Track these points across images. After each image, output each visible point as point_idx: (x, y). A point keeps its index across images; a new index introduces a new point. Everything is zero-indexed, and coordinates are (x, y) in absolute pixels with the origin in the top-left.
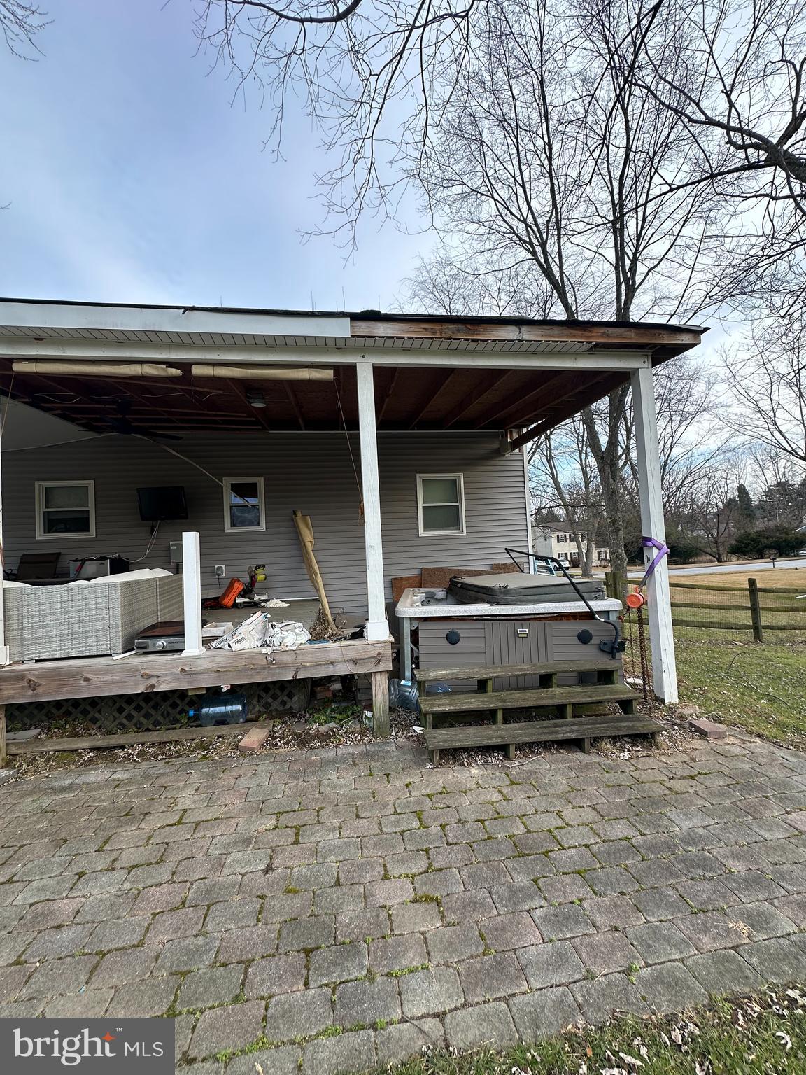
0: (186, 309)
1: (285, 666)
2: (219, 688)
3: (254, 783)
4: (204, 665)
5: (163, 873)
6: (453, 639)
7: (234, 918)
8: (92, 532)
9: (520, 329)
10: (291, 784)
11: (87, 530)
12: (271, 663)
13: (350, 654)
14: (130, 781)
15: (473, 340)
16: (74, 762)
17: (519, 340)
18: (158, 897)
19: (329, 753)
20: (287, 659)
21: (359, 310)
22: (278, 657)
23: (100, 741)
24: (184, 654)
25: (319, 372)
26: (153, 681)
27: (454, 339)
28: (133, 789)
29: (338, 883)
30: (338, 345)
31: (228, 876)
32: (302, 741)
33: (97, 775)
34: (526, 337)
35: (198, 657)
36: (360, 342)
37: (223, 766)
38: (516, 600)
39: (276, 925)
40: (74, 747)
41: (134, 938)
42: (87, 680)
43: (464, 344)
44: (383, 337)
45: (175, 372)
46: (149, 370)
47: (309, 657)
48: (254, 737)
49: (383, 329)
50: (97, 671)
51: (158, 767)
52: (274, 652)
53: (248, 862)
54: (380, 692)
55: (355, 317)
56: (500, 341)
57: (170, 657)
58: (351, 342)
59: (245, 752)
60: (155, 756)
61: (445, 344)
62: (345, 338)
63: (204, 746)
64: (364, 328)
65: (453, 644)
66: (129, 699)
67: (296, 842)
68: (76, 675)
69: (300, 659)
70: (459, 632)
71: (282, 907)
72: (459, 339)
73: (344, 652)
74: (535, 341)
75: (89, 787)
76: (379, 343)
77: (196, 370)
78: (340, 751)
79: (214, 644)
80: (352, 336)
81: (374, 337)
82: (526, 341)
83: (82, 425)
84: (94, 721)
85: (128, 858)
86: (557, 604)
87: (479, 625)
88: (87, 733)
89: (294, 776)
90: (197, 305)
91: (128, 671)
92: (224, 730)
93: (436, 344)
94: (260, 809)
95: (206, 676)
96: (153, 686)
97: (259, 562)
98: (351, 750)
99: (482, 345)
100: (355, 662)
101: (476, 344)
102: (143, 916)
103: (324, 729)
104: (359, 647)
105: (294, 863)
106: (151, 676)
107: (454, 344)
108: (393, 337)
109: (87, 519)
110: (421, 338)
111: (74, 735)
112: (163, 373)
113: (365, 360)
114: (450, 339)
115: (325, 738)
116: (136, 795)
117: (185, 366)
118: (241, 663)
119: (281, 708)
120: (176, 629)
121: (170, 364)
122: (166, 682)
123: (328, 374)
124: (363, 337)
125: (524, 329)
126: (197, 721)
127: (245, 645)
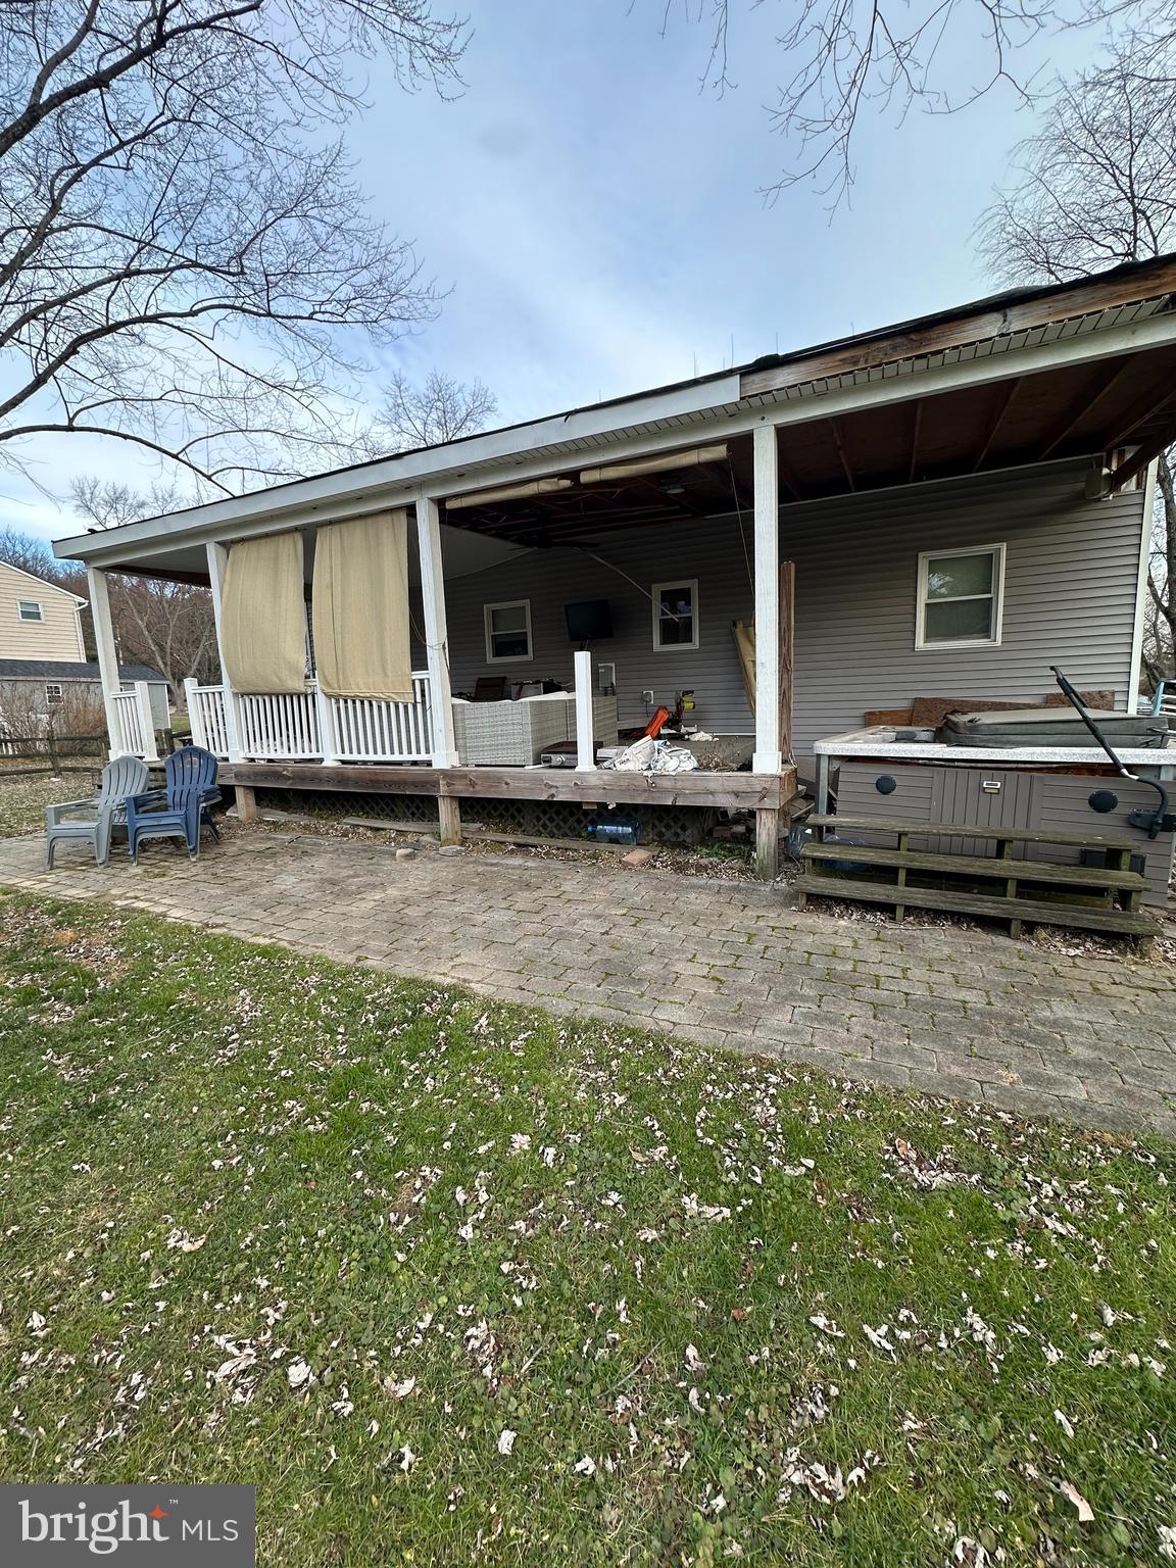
0: (568, 414)
1: (666, 791)
2: (605, 805)
3: (622, 887)
4: (594, 781)
5: (538, 918)
6: (885, 787)
7: (571, 949)
8: (530, 656)
9: (1005, 316)
10: (652, 893)
11: (526, 653)
12: (652, 786)
13: (732, 786)
14: (535, 869)
15: (918, 357)
16: (502, 850)
17: (1002, 335)
18: (530, 928)
19: (703, 880)
20: (667, 784)
21: (751, 361)
22: (658, 780)
23: (521, 839)
24: (577, 769)
25: (709, 452)
26: (553, 791)
27: (887, 364)
28: (534, 874)
29: (651, 953)
30: (729, 413)
31: (577, 929)
32: (679, 868)
33: (517, 861)
34: (1016, 326)
35: (589, 773)
36: (755, 402)
37: (603, 872)
38: (988, 741)
39: (595, 958)
40: (503, 840)
41: (512, 941)
42: (507, 784)
43: (906, 367)
44: (783, 389)
45: (566, 483)
46: (545, 486)
47: (688, 784)
48: (637, 856)
49: (783, 378)
50: (513, 777)
51: (559, 865)
52: (654, 775)
53: (593, 926)
54: (767, 831)
55: (746, 372)
56: (965, 345)
57: (568, 771)
58: (745, 404)
59: (626, 866)
60: (557, 856)
61: (876, 374)
62: (735, 403)
63: (595, 857)
64: (757, 384)
65: (885, 793)
66: (538, 803)
67: (634, 925)
68: (499, 779)
69: (679, 785)
70: (894, 778)
71: (603, 951)
72: (895, 361)
73: (726, 783)
74: (1033, 328)
75: (507, 867)
76: (781, 396)
77: (585, 478)
78: (711, 881)
79: (605, 764)
80: (742, 399)
81: (770, 392)
82: (1015, 333)
83: (515, 541)
84: (520, 825)
85: (518, 906)
86: (1057, 750)
87: (926, 772)
88: (514, 832)
89: (657, 889)
90: (578, 407)
91: (536, 779)
92: (616, 848)
93: (862, 377)
94: (620, 903)
95: (594, 791)
96: (553, 796)
97: (688, 688)
98: (722, 882)
99: (935, 361)
100: (737, 794)
101: (925, 361)
102: (518, 933)
103: (704, 861)
104: (743, 779)
105: (627, 935)
106: (552, 787)
107: (890, 370)
108: (795, 386)
109: (526, 641)
110: (837, 375)
111: (504, 832)
112: (555, 488)
113: (765, 422)
114: (880, 365)
115: (700, 869)
116: (535, 877)
117: (573, 475)
118: (624, 783)
119: (673, 839)
120: (570, 747)
121: (562, 475)
122: (563, 793)
123: (720, 452)
124: (757, 395)
125: (1013, 313)
126: (593, 837)
127: (630, 766)
